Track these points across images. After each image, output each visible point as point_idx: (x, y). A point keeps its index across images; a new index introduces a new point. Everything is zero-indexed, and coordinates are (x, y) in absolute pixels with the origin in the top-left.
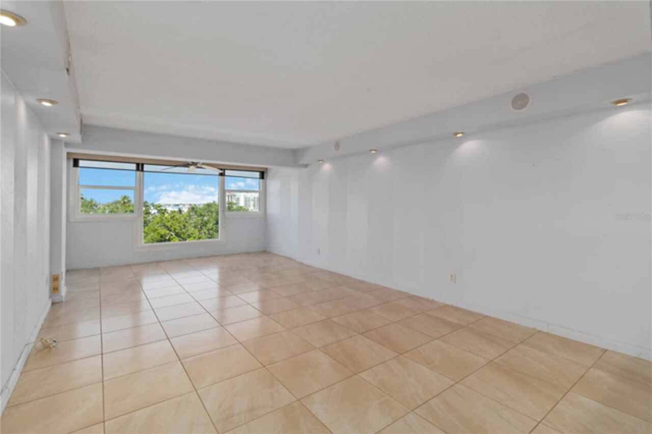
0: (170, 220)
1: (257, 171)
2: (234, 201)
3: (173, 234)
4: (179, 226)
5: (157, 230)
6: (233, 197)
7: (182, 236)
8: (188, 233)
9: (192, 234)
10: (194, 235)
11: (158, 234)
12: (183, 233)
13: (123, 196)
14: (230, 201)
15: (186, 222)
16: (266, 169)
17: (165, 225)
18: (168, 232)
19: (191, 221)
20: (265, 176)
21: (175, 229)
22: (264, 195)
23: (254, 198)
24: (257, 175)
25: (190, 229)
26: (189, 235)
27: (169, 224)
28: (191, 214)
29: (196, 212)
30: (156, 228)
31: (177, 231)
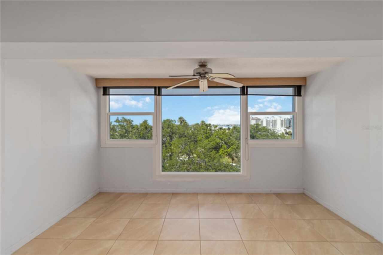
0: (222, 134)
2: (260, 123)
3: (223, 142)
4: (227, 138)
5: (215, 140)
6: (259, 120)
7: (228, 144)
8: (232, 142)
9: (234, 143)
10: (235, 144)
11: (216, 142)
12: (228, 142)
13: (180, 117)
14: (257, 123)
15: (231, 136)
17: (219, 137)
18: (221, 141)
19: (234, 135)
20: (301, 92)
21: (224, 140)
23: (273, 121)
24: (290, 91)
25: (233, 140)
26: (232, 144)
27: (221, 137)
28: (234, 131)
29: (236, 130)
30: (215, 139)
31: (225, 141)
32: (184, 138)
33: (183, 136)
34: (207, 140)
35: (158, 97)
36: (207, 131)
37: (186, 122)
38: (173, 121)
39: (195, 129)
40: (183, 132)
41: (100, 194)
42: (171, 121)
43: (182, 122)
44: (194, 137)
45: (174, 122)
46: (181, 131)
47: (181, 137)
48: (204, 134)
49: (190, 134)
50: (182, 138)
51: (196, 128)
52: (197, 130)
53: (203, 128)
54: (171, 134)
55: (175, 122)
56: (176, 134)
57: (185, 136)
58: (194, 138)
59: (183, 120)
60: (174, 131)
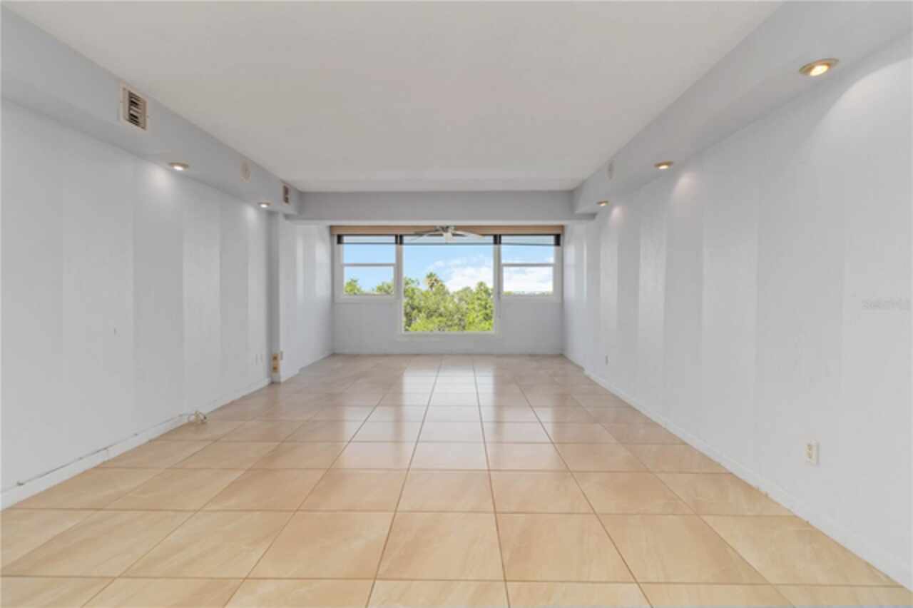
1: (550, 235)
13: (429, 274)
16: (562, 227)
20: (561, 242)
22: (560, 270)
24: (554, 239)
32: (437, 317)
33: (437, 314)
34: (487, 323)
35: (400, 246)
36: (486, 303)
37: (442, 285)
38: (413, 282)
39: (461, 300)
40: (436, 306)
41: (333, 355)
42: (410, 282)
43: (433, 284)
44: (460, 316)
45: (416, 283)
46: (431, 303)
47: (432, 316)
48: (480, 311)
49: (450, 309)
50: (434, 318)
51: (464, 298)
52: (466, 302)
53: (480, 296)
54: (409, 309)
55: (418, 283)
56: (420, 311)
57: (441, 315)
58: (460, 320)
59: (436, 280)
60: (416, 303)
